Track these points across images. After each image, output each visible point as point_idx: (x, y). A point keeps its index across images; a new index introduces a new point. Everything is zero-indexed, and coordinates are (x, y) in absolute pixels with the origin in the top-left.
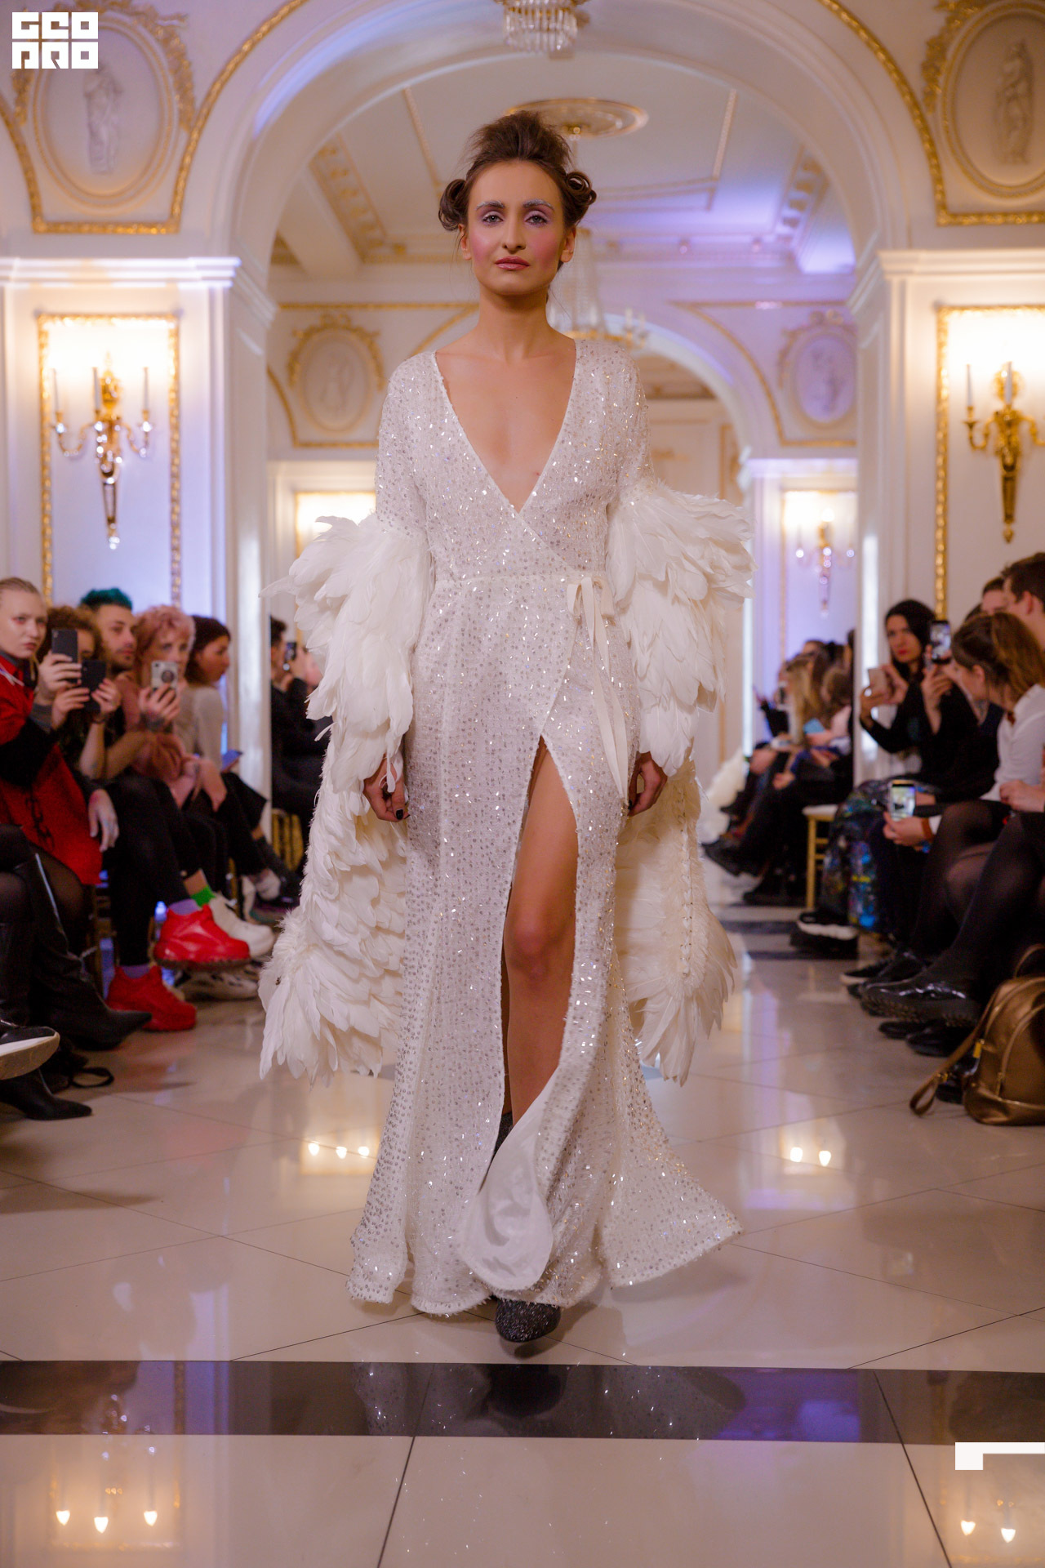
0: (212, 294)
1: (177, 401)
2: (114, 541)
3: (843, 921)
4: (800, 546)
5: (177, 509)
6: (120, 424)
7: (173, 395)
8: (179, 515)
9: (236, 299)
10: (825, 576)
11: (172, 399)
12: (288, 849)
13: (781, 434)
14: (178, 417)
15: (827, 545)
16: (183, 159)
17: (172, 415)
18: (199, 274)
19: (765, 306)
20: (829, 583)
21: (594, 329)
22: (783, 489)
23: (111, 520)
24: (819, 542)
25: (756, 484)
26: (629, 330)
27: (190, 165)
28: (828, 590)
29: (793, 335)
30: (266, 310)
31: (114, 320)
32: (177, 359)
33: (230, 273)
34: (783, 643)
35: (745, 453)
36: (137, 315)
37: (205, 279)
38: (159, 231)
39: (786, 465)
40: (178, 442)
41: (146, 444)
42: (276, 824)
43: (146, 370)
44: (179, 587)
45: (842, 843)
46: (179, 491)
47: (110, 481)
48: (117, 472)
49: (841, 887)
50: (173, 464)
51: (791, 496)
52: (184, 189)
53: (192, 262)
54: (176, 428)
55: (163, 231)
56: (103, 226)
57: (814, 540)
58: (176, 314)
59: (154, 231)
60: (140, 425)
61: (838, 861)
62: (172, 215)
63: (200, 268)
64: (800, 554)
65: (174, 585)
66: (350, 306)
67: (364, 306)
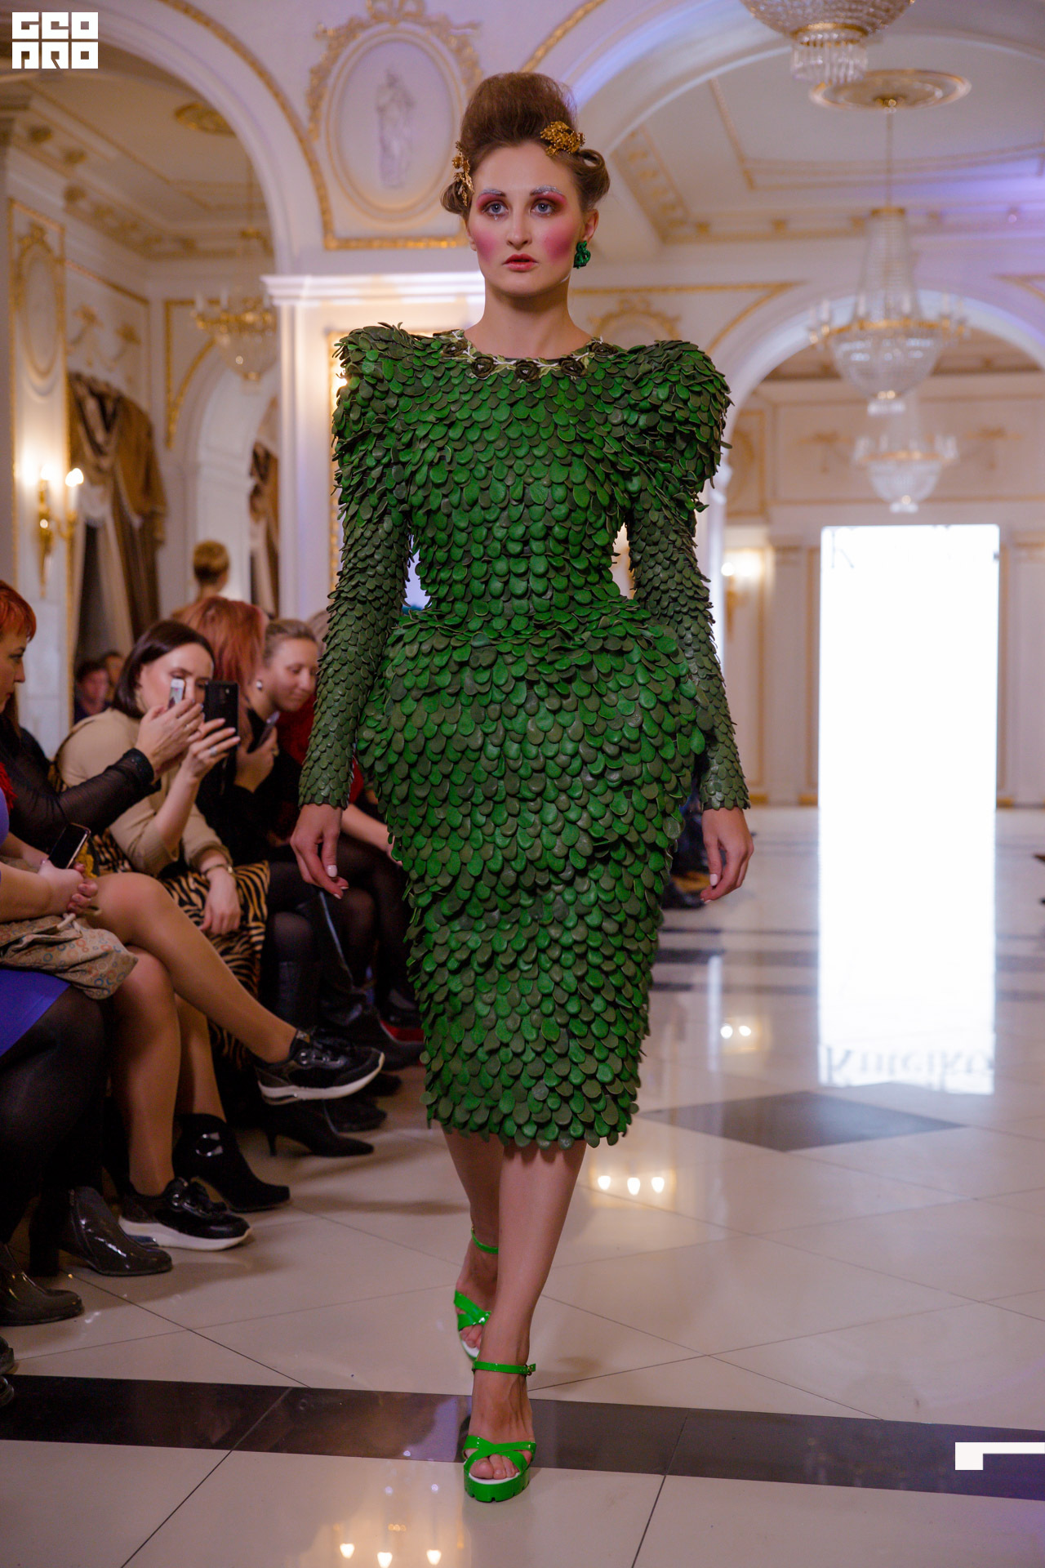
21: (907, 317)
26: (945, 317)
38: (448, 245)
55: (453, 244)
56: (392, 241)
59: (444, 244)
66: (650, 290)
67: (665, 289)
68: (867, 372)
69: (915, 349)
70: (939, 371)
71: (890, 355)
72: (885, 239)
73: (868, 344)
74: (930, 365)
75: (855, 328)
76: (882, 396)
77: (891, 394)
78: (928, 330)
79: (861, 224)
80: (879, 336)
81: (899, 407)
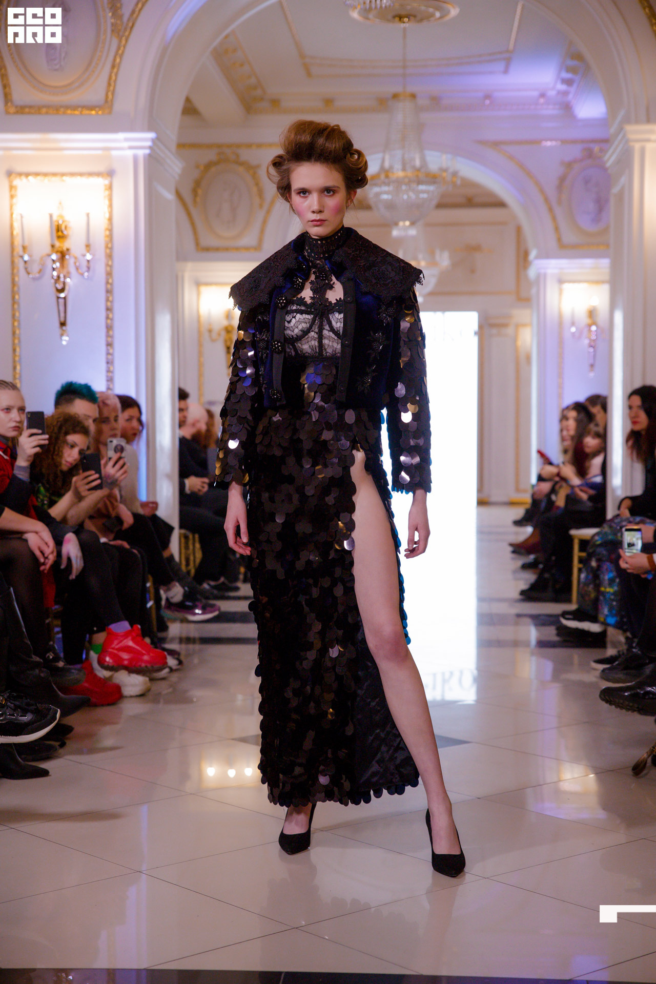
0: (135, 159)
1: (110, 237)
2: (65, 338)
3: (594, 619)
4: (573, 324)
5: (111, 316)
6: (69, 255)
7: (108, 233)
8: (112, 319)
9: (153, 161)
10: (592, 346)
11: (107, 236)
12: (192, 558)
13: (559, 240)
14: (111, 249)
15: (594, 323)
16: (114, 60)
17: (107, 247)
18: (126, 144)
19: (549, 143)
20: (595, 351)
21: (418, 170)
22: (561, 281)
23: (63, 324)
24: (588, 321)
25: (541, 278)
26: (446, 170)
27: (119, 64)
28: (594, 357)
29: (569, 165)
30: (175, 166)
31: (64, 178)
32: (111, 206)
33: (149, 144)
34: (560, 396)
35: (533, 254)
36: (81, 174)
37: (131, 148)
38: (97, 113)
39: (563, 263)
40: (111, 266)
41: (89, 268)
42: (183, 540)
43: (88, 215)
44: (112, 372)
45: (594, 564)
46: (112, 302)
47: (62, 295)
48: (67, 288)
49: (593, 595)
50: (107, 283)
51: (566, 286)
52: (115, 81)
53: (121, 136)
54: (110, 256)
55: (100, 112)
56: (56, 109)
57: (585, 320)
58: (110, 174)
59: (93, 112)
60: (84, 255)
61: (590, 576)
62: (106, 101)
63: (126, 140)
64: (573, 329)
65: (108, 371)
66: (239, 146)
67: (249, 146)
68: (390, 206)
69: (423, 192)
70: (440, 206)
71: (407, 196)
72: (402, 113)
73: (391, 188)
74: (434, 203)
75: (383, 176)
76: (401, 224)
77: (407, 223)
78: (432, 178)
79: (384, 103)
80: (399, 182)
81: (413, 232)
